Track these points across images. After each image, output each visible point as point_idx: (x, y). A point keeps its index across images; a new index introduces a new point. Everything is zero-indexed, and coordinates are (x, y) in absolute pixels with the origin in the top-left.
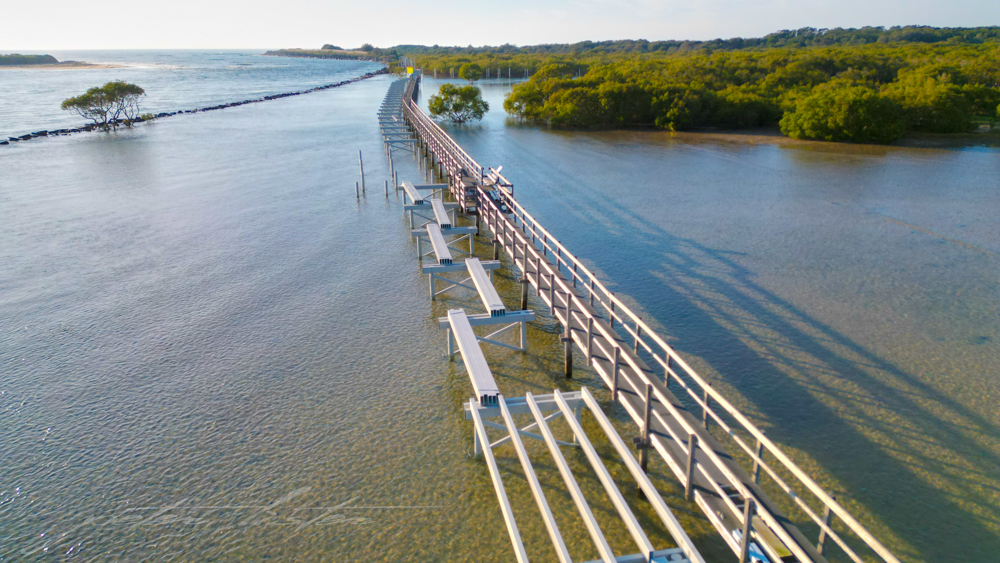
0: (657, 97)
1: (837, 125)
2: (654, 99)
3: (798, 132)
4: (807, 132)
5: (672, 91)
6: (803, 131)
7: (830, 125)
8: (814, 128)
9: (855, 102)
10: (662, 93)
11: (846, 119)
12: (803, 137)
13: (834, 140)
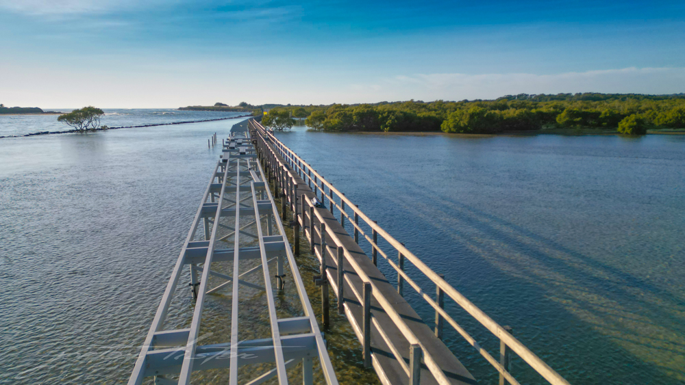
0: (382, 114)
1: (465, 125)
2: (380, 116)
3: (448, 129)
4: (452, 129)
5: (389, 112)
6: (450, 129)
7: (462, 125)
8: (455, 127)
9: (473, 114)
10: (385, 113)
11: (469, 122)
12: (450, 132)
13: (464, 133)
